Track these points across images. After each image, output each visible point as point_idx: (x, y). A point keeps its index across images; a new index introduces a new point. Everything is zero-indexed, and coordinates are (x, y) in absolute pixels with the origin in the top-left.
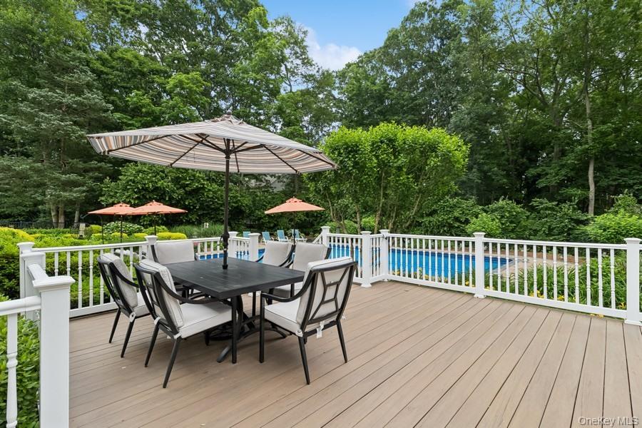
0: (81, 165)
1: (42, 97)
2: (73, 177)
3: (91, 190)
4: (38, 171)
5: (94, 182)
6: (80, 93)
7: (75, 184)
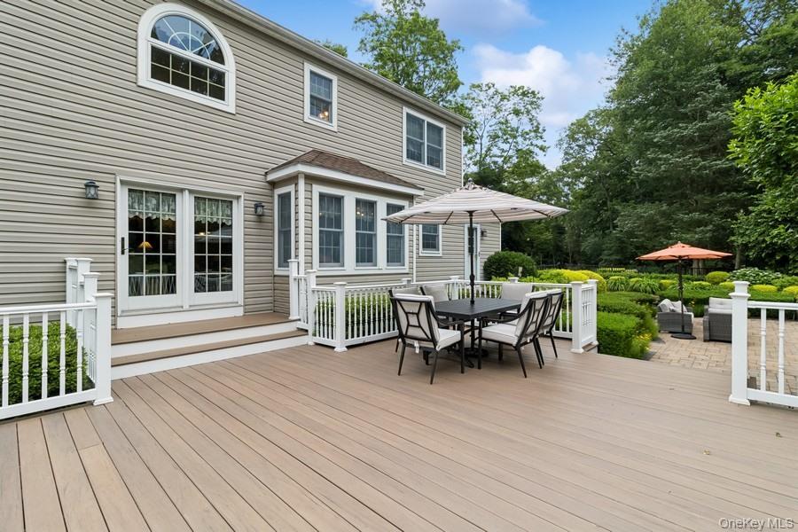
0: (707, 200)
1: (665, 138)
2: (696, 215)
3: (719, 228)
4: (663, 214)
5: (722, 218)
6: (703, 117)
7: (699, 223)
